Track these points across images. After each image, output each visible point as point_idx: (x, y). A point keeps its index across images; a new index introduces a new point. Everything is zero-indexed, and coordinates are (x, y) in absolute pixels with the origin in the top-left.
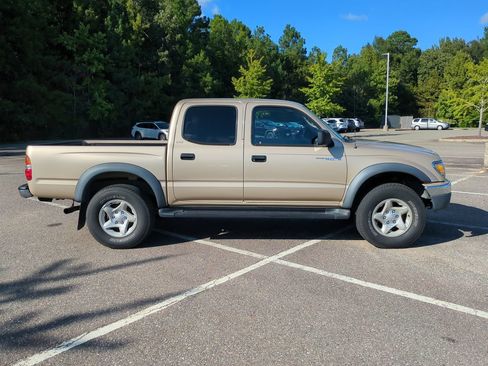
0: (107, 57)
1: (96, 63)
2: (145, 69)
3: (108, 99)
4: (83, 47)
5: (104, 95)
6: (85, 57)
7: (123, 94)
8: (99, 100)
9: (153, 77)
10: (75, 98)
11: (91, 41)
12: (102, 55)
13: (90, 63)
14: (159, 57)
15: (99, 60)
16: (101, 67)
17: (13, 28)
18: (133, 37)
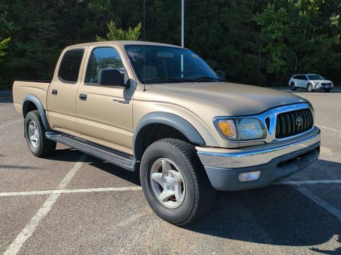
0: (286, 26)
1: (276, 31)
2: (319, 32)
3: (282, 58)
4: (269, 21)
5: (280, 54)
6: (269, 28)
7: (294, 53)
8: (275, 59)
9: (324, 38)
10: (260, 58)
11: (275, 16)
12: (282, 26)
13: (272, 32)
14: (331, 21)
15: (279, 29)
16: (281, 34)
17: (223, 15)
18: (309, 8)
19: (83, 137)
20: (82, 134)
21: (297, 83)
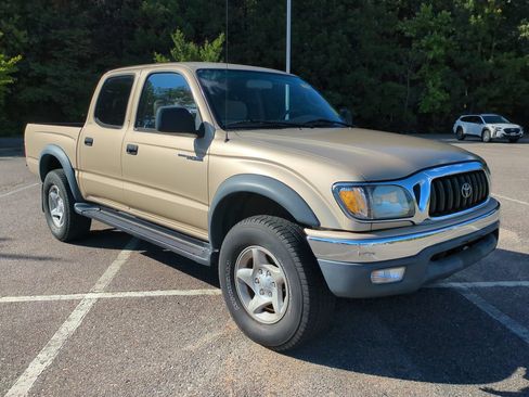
0: (451, 39)
1: (435, 47)
2: (500, 49)
3: (443, 89)
4: (424, 31)
5: (440, 83)
6: (424, 42)
7: (463, 81)
8: (432, 90)
9: (510, 58)
10: (409, 89)
11: (432, 23)
12: (443, 38)
13: (429, 48)
14: (519, 32)
15: (440, 44)
16: (441, 51)
17: (352, 20)
18: (486, 10)
19: (132, 211)
20: (131, 206)
21: (467, 127)
